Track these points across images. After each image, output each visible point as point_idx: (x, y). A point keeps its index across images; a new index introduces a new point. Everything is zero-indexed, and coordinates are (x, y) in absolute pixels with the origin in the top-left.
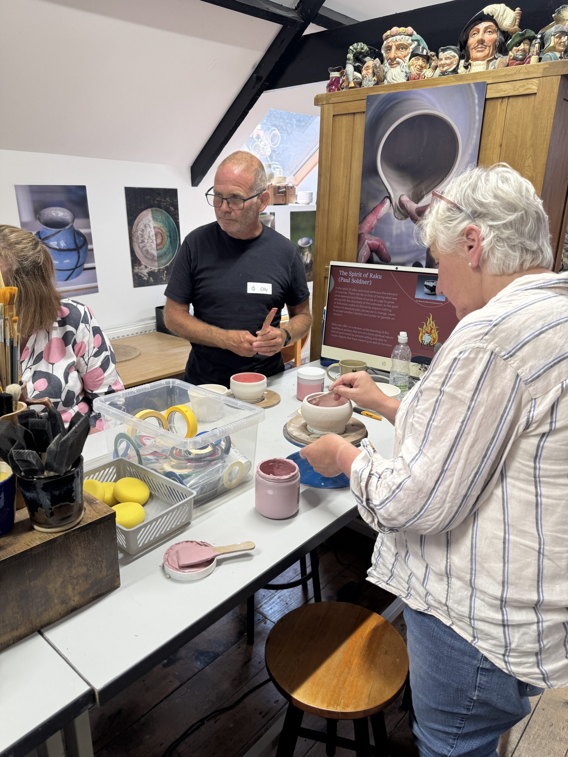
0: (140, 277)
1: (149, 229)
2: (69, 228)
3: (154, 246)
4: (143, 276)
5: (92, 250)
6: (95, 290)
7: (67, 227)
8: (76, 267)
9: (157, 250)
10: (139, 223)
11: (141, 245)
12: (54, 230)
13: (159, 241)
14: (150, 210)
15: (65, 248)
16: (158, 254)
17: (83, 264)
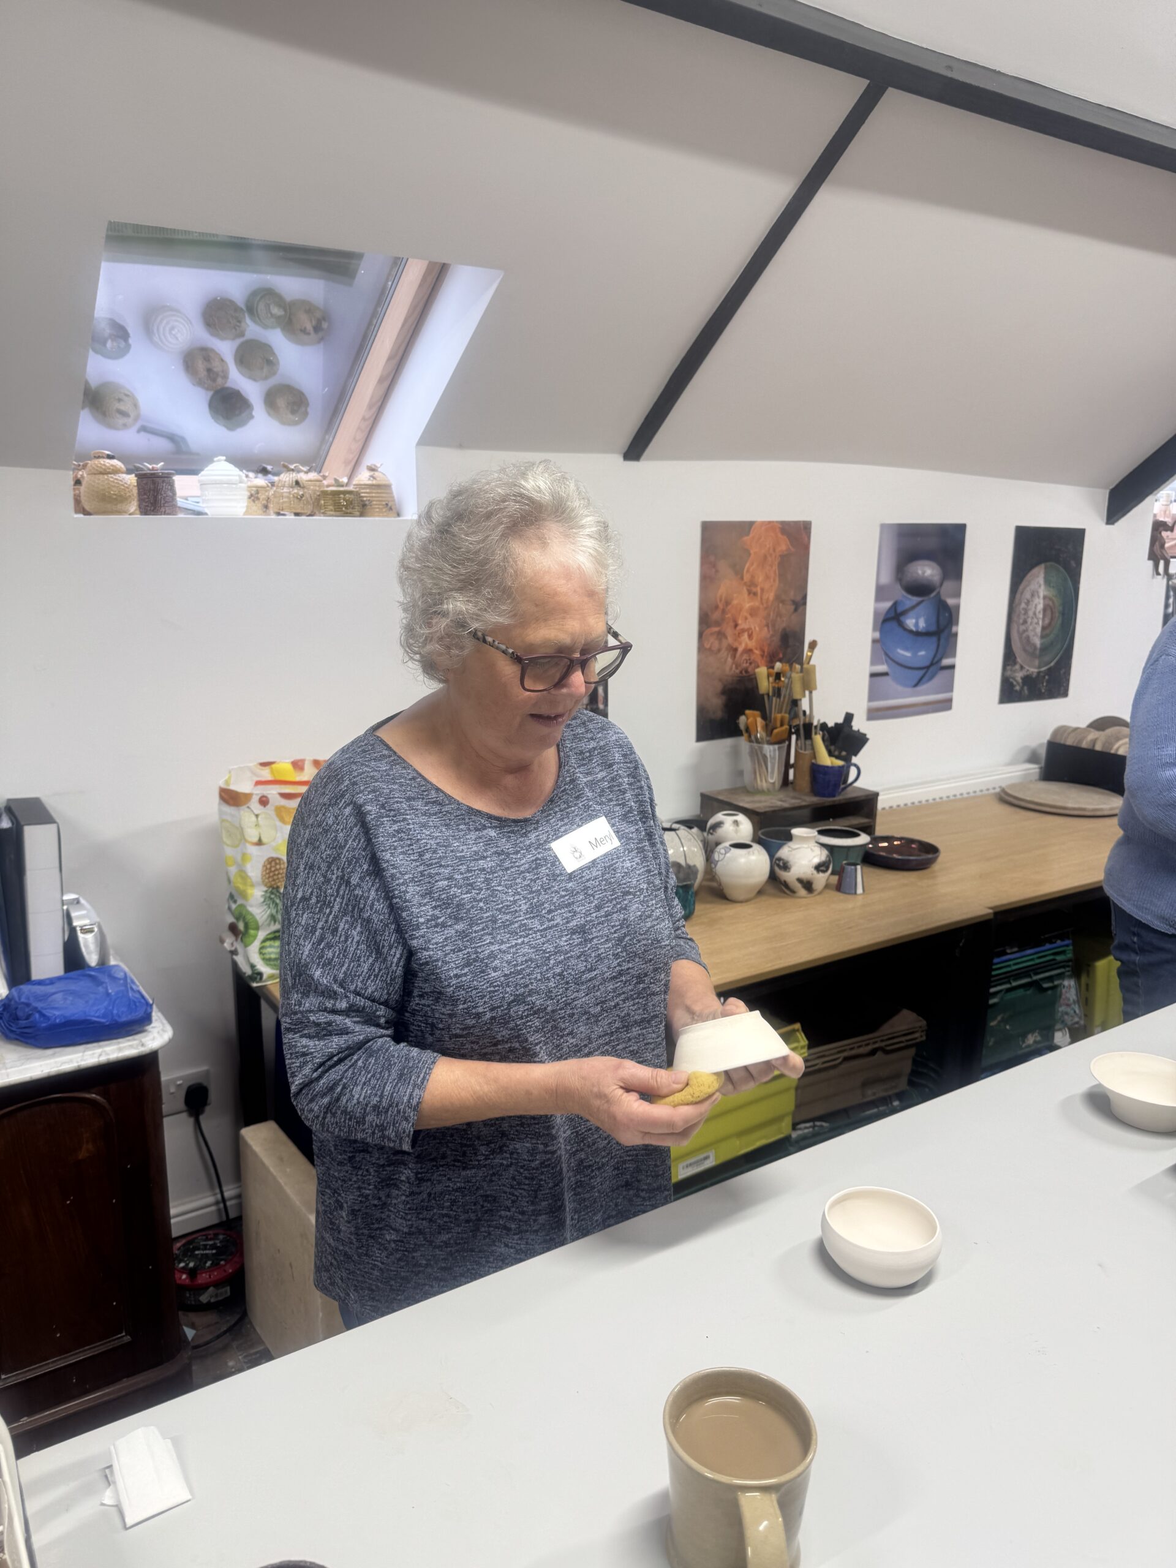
0: (1012, 685)
1: (1036, 600)
2: (935, 596)
3: (1039, 630)
4: (1015, 683)
5: (956, 635)
6: (946, 705)
7: (933, 595)
8: (932, 664)
9: (1042, 637)
10: (1024, 589)
11: (1022, 628)
12: (916, 599)
13: (1047, 621)
14: (1043, 566)
15: (924, 631)
16: (1041, 644)
17: (940, 660)
